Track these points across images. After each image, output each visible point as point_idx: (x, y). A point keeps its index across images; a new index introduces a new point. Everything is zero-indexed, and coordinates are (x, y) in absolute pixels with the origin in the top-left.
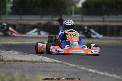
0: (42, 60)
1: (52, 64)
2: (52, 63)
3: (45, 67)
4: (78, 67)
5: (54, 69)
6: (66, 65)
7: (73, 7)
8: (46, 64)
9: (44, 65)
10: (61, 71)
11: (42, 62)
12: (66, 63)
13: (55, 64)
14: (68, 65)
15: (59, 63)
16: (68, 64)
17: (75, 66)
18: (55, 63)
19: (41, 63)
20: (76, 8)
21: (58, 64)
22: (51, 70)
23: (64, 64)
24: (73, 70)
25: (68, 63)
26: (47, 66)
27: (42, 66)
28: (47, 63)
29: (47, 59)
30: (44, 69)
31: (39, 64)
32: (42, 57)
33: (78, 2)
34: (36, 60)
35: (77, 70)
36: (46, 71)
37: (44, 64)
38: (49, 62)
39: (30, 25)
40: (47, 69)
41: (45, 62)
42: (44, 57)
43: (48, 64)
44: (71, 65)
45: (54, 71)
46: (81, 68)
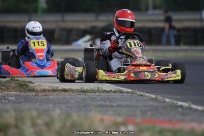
0: (98, 88)
1: (115, 94)
2: (115, 92)
3: (104, 100)
4: (160, 98)
5: (119, 103)
6: (139, 95)
8: (106, 94)
9: (103, 96)
10: (131, 106)
11: (99, 91)
12: (138, 93)
13: (121, 94)
14: (142, 95)
15: (128, 92)
16: (143, 93)
17: (154, 96)
18: (121, 92)
19: (97, 94)
21: (125, 94)
22: (115, 105)
23: (136, 94)
26: (108, 98)
27: (98, 98)
28: (108, 92)
29: (107, 86)
30: (102, 103)
31: (93, 94)
34: (89, 89)
36: (106, 106)
37: (102, 94)
38: (111, 91)
39: (78, 30)
40: (108, 103)
41: (105, 90)
43: (109, 94)
44: (148, 95)
45: (119, 106)
46: (164, 100)
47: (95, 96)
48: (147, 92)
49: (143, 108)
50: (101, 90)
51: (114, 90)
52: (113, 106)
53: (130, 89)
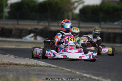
0: (37, 64)
1: (47, 68)
2: (47, 67)
3: (40, 71)
4: (73, 71)
5: (49, 73)
6: (61, 69)
7: (70, 14)
8: (41, 68)
9: (39, 69)
10: (55, 75)
11: (37, 66)
12: (60, 68)
13: (50, 68)
14: (62, 69)
17: (69, 70)
18: (50, 67)
19: (36, 67)
20: (73, 14)
21: (53, 68)
23: (59, 68)
24: (67, 74)
25: (63, 67)
26: (42, 70)
27: (36, 70)
28: (42, 66)
29: (42, 63)
30: (39, 73)
31: (34, 67)
32: (37, 61)
33: (75, 8)
34: (31, 64)
35: (71, 75)
36: (41, 74)
37: (39, 67)
38: (44, 66)
39: (27, 30)
40: (42, 73)
41: (40, 66)
43: (43, 68)
44: (66, 69)
45: (48, 75)
46: (75, 72)
47: (35, 69)
48: (66, 68)
51: (46, 65)
52: (45, 75)
53: (56, 65)
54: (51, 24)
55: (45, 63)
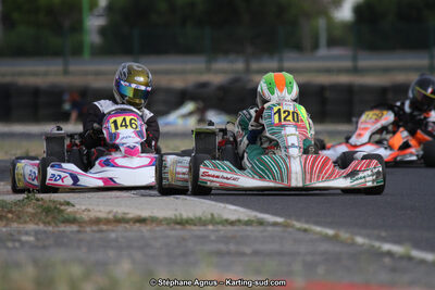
0: (212, 215)
1: (249, 228)
2: (248, 223)
3: (226, 239)
4: (344, 235)
5: (257, 247)
6: (299, 230)
7: (321, 23)
8: (229, 228)
9: (222, 233)
10: (281, 254)
11: (213, 221)
12: (298, 225)
13: (261, 228)
14: (305, 231)
15: (275, 224)
16: (306, 226)
17: (330, 232)
18: (261, 223)
19: (210, 227)
20: (331, 24)
21: (270, 228)
22: (248, 250)
23: (293, 226)
24: (324, 247)
25: (307, 222)
26: (234, 237)
27: (213, 237)
28: (232, 223)
29: (231, 210)
30: (222, 247)
31: (202, 228)
32: (213, 203)
33: (337, 3)
34: (191, 216)
35: (338, 249)
36: (229, 253)
37: (220, 227)
38: (239, 221)
39: (168, 91)
40: (232, 247)
41: (227, 220)
42: (222, 205)
43: (235, 228)
44: (318, 229)
45: (256, 253)
46: (353, 240)
47: (206, 233)
48: (317, 223)
49: (309, 258)
50: (218, 220)
51: (246, 219)
52: (243, 254)
53: (281, 216)
54: (255, 66)
55: (242, 210)
